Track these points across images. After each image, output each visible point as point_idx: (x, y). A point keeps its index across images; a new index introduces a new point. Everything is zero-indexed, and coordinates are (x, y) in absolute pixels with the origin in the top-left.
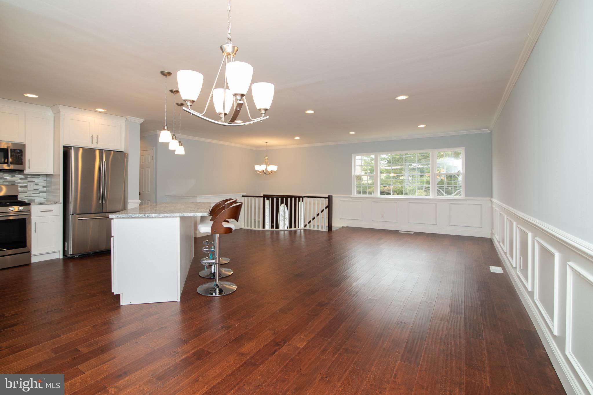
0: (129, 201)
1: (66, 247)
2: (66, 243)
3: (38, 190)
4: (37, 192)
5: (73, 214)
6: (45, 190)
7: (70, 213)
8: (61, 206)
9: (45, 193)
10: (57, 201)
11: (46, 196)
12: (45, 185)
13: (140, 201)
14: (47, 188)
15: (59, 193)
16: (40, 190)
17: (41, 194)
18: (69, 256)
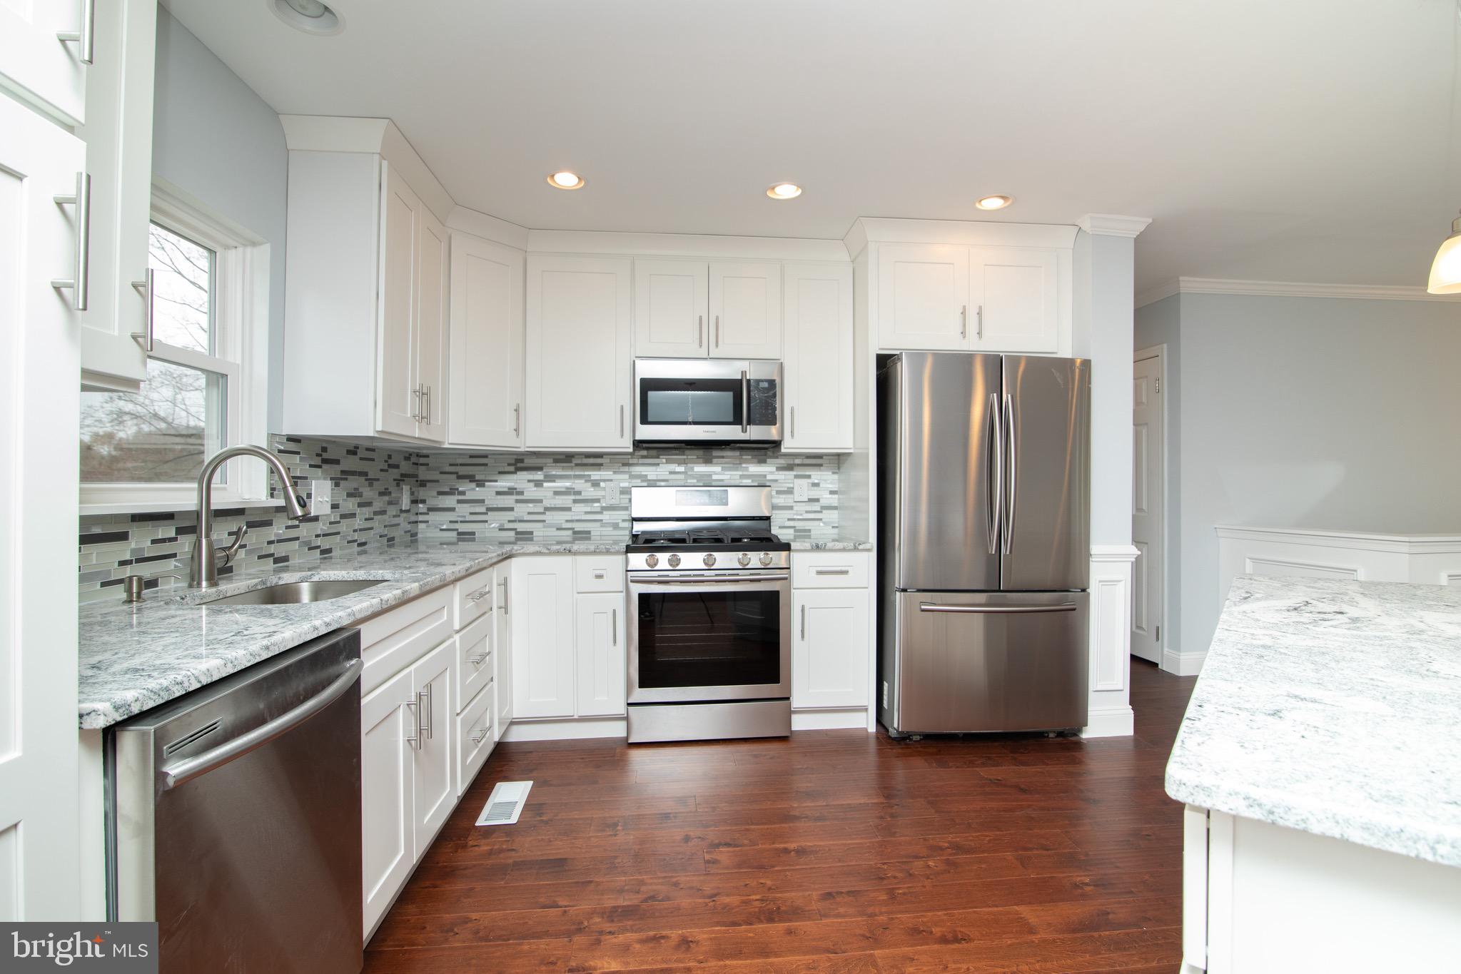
0: (1095, 549)
1: (885, 697)
2: (886, 685)
3: (817, 500)
4: (816, 507)
5: (904, 590)
6: (836, 501)
7: (897, 585)
8: (872, 557)
9: (836, 512)
10: (863, 539)
11: (837, 520)
12: (834, 487)
13: (1134, 551)
14: (841, 496)
15: (867, 512)
16: (823, 502)
17: (826, 515)
18: (893, 733)
